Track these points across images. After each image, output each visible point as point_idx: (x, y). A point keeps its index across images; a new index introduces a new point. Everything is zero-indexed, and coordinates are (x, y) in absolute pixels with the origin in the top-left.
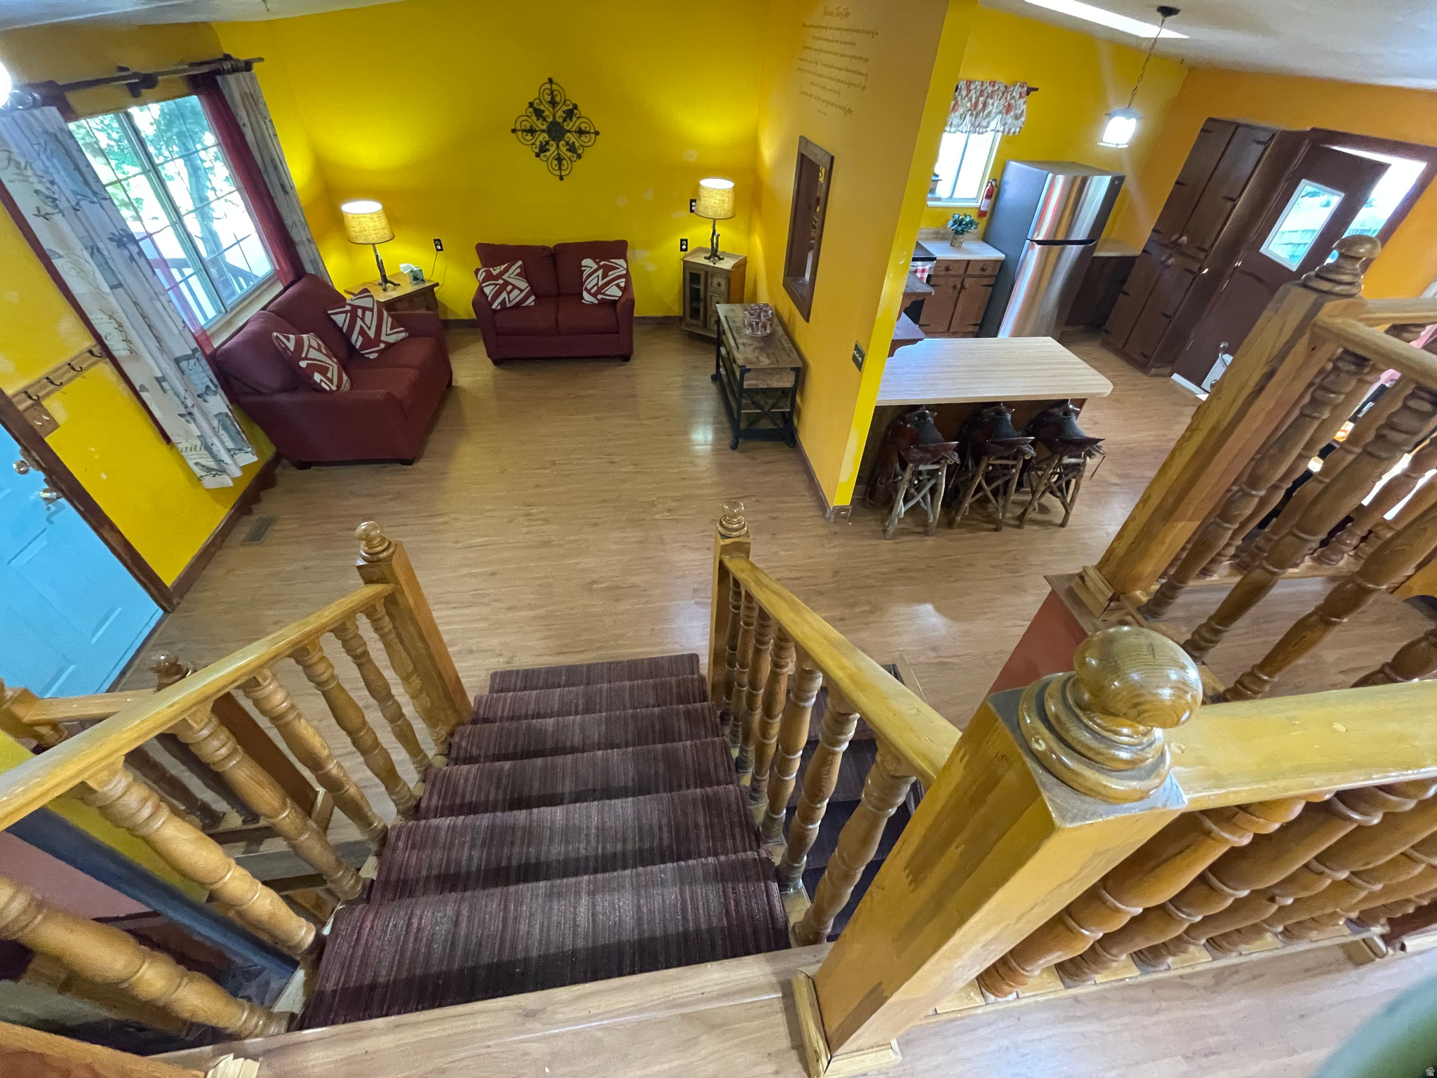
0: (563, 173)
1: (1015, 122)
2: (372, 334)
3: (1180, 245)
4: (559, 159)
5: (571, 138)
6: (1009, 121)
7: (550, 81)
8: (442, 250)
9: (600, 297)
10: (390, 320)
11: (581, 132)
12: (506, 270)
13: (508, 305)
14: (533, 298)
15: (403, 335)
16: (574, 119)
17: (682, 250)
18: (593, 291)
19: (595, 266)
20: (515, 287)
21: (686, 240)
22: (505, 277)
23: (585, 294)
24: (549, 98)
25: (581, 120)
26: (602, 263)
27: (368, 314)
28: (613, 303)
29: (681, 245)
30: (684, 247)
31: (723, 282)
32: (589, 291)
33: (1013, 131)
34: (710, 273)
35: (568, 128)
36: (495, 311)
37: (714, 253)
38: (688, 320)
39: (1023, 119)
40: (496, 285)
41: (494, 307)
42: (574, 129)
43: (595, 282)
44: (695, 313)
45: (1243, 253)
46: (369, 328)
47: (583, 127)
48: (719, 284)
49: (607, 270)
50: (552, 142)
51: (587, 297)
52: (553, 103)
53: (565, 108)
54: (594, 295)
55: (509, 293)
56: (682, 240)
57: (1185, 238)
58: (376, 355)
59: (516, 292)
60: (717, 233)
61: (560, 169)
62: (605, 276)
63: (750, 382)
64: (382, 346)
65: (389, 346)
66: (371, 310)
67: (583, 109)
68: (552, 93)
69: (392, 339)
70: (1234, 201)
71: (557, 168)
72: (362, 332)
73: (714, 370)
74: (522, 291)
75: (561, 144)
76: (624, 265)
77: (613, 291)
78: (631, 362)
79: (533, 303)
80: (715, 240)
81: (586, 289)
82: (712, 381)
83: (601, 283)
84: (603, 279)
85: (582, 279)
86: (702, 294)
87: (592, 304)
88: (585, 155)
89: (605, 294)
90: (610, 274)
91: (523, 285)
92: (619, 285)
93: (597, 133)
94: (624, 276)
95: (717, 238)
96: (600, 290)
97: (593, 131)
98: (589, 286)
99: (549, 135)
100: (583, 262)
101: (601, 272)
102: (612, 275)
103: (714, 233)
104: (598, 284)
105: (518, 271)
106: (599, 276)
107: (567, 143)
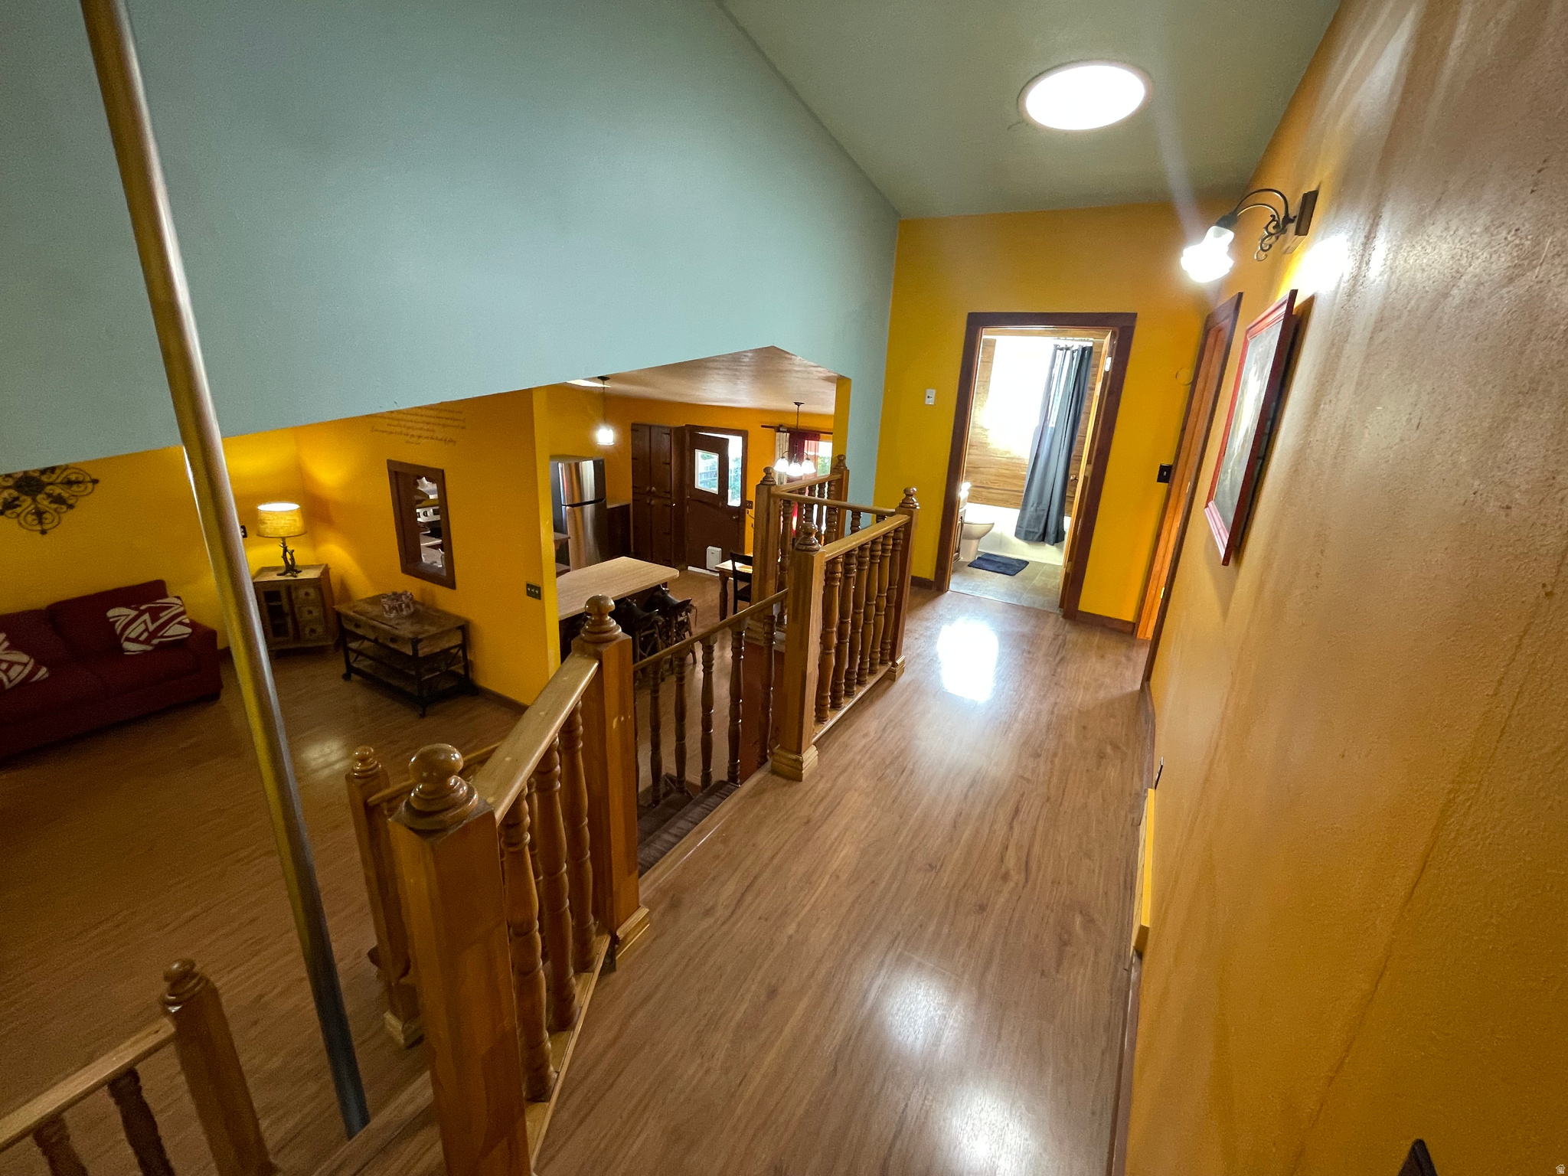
0: (46, 527)
3: (653, 493)
4: (39, 514)
5: (56, 490)
9: (155, 641)
11: (70, 483)
13: (9, 686)
14: (44, 670)
16: (58, 471)
18: (142, 638)
19: (133, 613)
20: (12, 664)
23: (128, 646)
25: (68, 472)
26: (143, 607)
28: (178, 644)
31: (311, 591)
32: (136, 640)
34: (290, 587)
35: (48, 482)
37: (291, 568)
42: (59, 481)
43: (143, 627)
44: (279, 630)
45: (687, 491)
47: (73, 478)
48: (307, 594)
49: (155, 614)
50: (23, 497)
51: (132, 647)
54: (147, 642)
55: (6, 672)
57: (654, 488)
59: (17, 669)
60: (290, 548)
61: (41, 523)
62: (154, 619)
63: (426, 650)
70: (670, 464)
71: (36, 522)
73: (343, 670)
74: (25, 665)
75: (40, 497)
76: (178, 602)
77: (176, 631)
78: (222, 698)
79: (47, 675)
80: (288, 556)
81: (128, 639)
82: (342, 682)
83: (152, 628)
84: (153, 623)
85: (114, 631)
86: (286, 608)
87: (145, 652)
88: (80, 504)
89: (162, 637)
90: (161, 615)
91: (25, 658)
92: (181, 623)
93: (95, 482)
94: (183, 613)
95: (291, 554)
96: (153, 635)
97: (88, 479)
98: (133, 635)
99: (18, 491)
100: (110, 613)
101: (146, 617)
102: (165, 616)
103: (285, 550)
104: (146, 629)
105: (6, 644)
106: (145, 621)
107: (49, 495)
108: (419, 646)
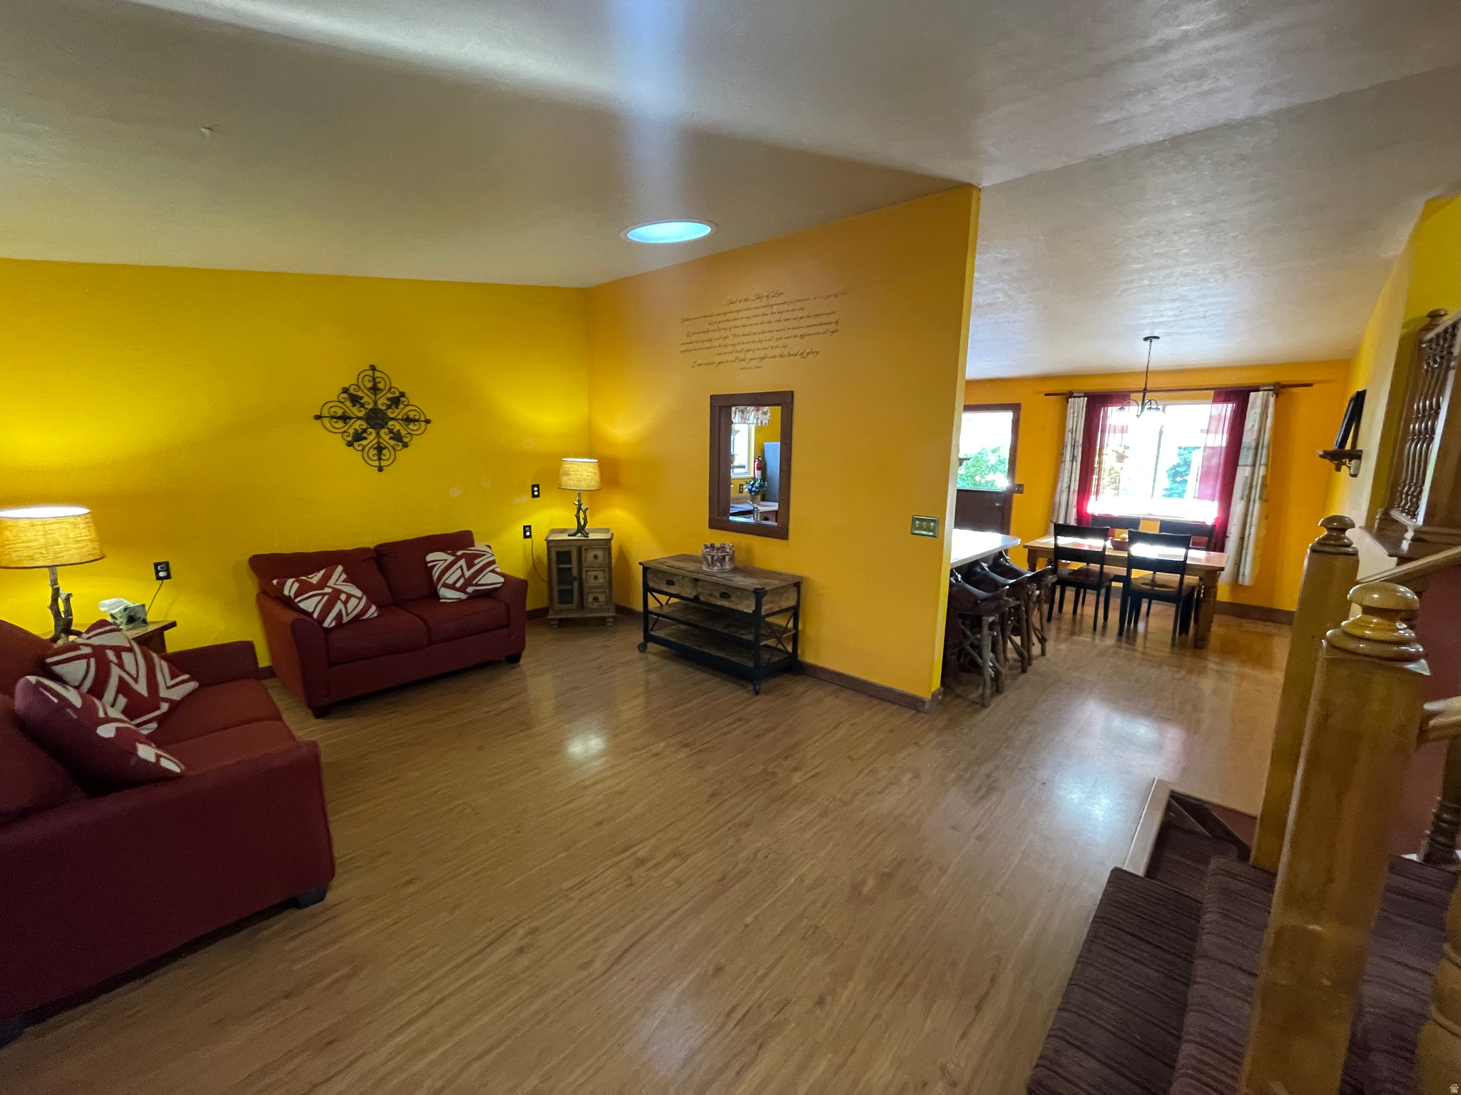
0: (383, 463)
1: (764, 416)
2: (142, 688)
4: (380, 449)
5: (397, 426)
6: (760, 416)
7: (373, 368)
8: (168, 577)
9: (470, 589)
10: (164, 664)
11: (408, 420)
12: (326, 578)
13: (345, 619)
14: (373, 608)
15: (193, 685)
16: (401, 406)
17: (525, 537)
18: (458, 585)
19: (451, 558)
20: (349, 596)
21: (530, 527)
22: (331, 583)
23: (445, 592)
24: (370, 385)
25: (410, 408)
26: (459, 553)
27: (126, 656)
28: (490, 594)
29: (525, 532)
30: (528, 534)
31: (600, 553)
32: (452, 587)
33: (764, 422)
34: (582, 548)
35: (392, 416)
36: (327, 630)
37: (583, 528)
38: (557, 606)
39: (769, 414)
40: (324, 595)
41: (326, 624)
42: (400, 417)
43: (459, 573)
44: (565, 596)
46: (136, 680)
47: (411, 415)
48: (596, 557)
49: (469, 561)
50: (370, 430)
51: (448, 594)
52: (375, 389)
53: (389, 395)
54: (462, 589)
55: (345, 603)
56: (525, 527)
58: (154, 725)
59: (353, 602)
60: (584, 506)
61: (380, 459)
62: (470, 566)
63: (768, 607)
64: (165, 707)
65: (175, 705)
66: (130, 650)
67: (413, 397)
68: (374, 379)
69: (177, 694)
71: (376, 458)
72: (123, 688)
73: (640, 638)
74: (360, 599)
75: (383, 432)
76: (488, 550)
77: (490, 580)
78: (522, 661)
79: (375, 615)
80: (582, 515)
81: (446, 586)
82: (636, 654)
83: (468, 574)
84: (469, 569)
85: (431, 577)
86: (575, 573)
87: (460, 600)
88: (415, 443)
89: (477, 585)
90: (476, 562)
91: (359, 593)
92: (493, 571)
93: (428, 422)
94: (493, 562)
95: (585, 512)
96: (469, 582)
97: (423, 419)
98: (450, 581)
99: (367, 423)
100: (430, 557)
101: (462, 562)
102: (479, 563)
103: (579, 509)
104: (463, 575)
105: (344, 576)
106: (461, 567)
107: (391, 431)
108: (764, 599)
